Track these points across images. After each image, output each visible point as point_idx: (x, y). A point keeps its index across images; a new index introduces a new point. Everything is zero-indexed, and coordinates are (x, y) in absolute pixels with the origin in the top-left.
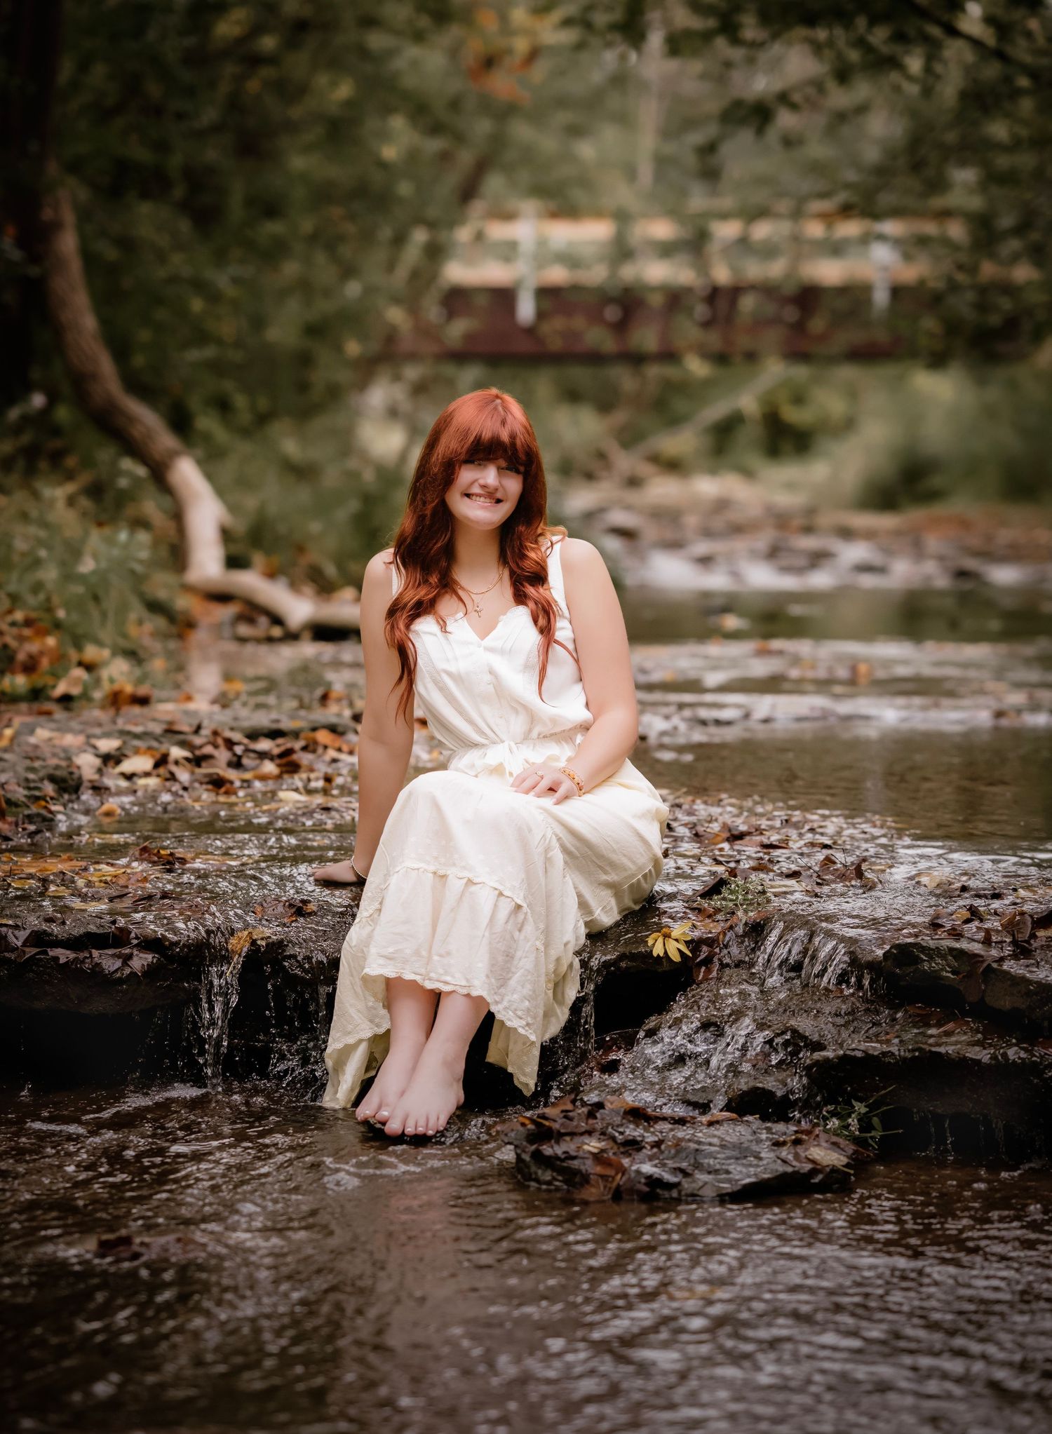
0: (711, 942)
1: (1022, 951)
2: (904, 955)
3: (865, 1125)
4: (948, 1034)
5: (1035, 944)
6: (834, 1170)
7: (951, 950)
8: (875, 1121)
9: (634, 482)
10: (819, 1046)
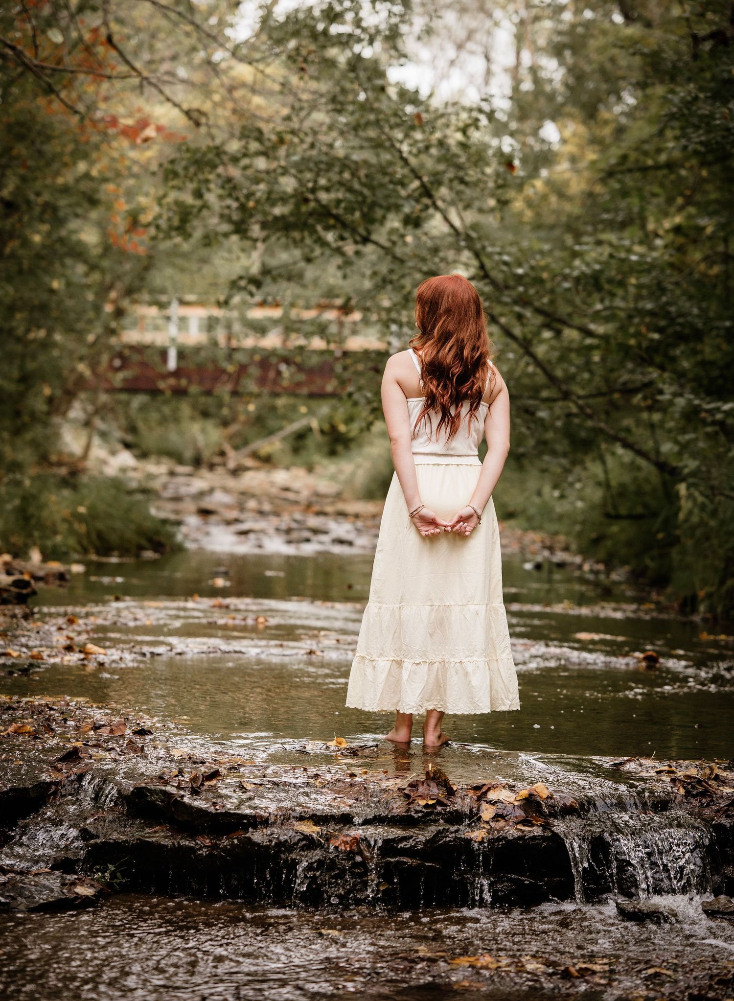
0: (57, 784)
1: (195, 792)
2: (140, 792)
3: (113, 875)
4: (156, 832)
5: (203, 789)
6: (87, 897)
7: (161, 791)
8: (118, 874)
9: (236, 472)
10: (98, 837)
